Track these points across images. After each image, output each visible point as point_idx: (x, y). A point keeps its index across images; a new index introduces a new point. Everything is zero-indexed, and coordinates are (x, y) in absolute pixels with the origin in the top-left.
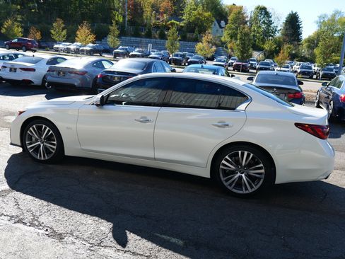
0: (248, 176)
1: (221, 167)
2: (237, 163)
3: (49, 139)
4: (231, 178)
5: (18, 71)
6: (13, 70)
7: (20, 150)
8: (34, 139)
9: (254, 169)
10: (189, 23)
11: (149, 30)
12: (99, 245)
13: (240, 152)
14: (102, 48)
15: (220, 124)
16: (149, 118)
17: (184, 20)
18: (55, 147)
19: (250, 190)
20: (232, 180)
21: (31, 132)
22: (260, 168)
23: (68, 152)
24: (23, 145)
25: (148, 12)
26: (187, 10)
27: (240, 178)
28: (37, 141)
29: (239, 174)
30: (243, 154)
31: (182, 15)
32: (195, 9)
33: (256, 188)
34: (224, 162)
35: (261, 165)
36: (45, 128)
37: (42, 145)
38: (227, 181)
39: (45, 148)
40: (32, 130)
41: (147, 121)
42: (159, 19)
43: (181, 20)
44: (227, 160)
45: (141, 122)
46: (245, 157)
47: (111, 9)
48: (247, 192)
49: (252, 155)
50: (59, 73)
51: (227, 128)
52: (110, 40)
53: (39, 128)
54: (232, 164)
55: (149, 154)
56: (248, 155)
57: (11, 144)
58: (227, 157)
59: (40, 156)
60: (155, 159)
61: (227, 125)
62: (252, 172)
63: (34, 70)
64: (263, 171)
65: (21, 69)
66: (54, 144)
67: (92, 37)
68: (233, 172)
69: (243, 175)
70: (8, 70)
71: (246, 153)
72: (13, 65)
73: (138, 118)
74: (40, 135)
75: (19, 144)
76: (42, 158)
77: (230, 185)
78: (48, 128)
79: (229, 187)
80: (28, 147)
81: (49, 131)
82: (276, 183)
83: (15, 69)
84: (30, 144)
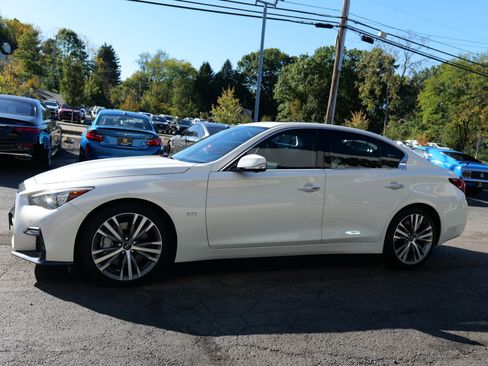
0: (417, 241)
1: (395, 237)
8: (107, 243)
9: (423, 234)
13: (412, 216)
16: (317, 185)
18: (158, 251)
19: (421, 259)
20: (405, 250)
21: (105, 229)
22: (429, 231)
27: (412, 246)
28: (115, 245)
29: (410, 243)
30: (415, 218)
34: (397, 230)
35: (430, 228)
36: (140, 219)
37: (128, 252)
38: (399, 253)
39: (137, 256)
40: (109, 227)
44: (400, 228)
45: (307, 191)
48: (418, 261)
49: (422, 218)
51: (402, 190)
54: (405, 232)
56: (419, 219)
58: (400, 224)
59: (126, 274)
61: (401, 186)
62: (421, 237)
64: (431, 234)
66: (156, 247)
69: (413, 242)
71: (417, 216)
73: (302, 186)
74: (127, 233)
76: (131, 277)
77: (403, 257)
78: (145, 219)
79: (402, 260)
80: (97, 262)
81: (147, 224)
84: (99, 256)
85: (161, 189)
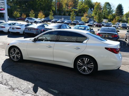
0: (88, 67)
1: (77, 64)
2: (83, 62)
3: (18, 53)
4: (82, 68)
5: (15, 29)
6: (13, 29)
7: (8, 57)
8: (13, 54)
9: (90, 65)
10: (80, 10)
11: (65, 13)
12: (26, 93)
13: (84, 58)
14: (47, 20)
15: (76, 48)
16: (51, 46)
17: (77, 8)
18: (20, 56)
19: (88, 73)
20: (82, 69)
21: (12, 51)
22: (92, 65)
23: (24, 58)
24: (9, 56)
25: (64, 6)
26: (79, 5)
27: (85, 68)
28: (14, 54)
29: (84, 67)
30: (85, 59)
31: (77, 7)
32: (82, 5)
33: (90, 72)
34: (78, 62)
35: (92, 63)
36: (16, 50)
37: (15, 56)
38: (80, 69)
39: (17, 57)
40: (12, 50)
41: (50, 47)
42: (68, 9)
43: (76, 9)
44: (79, 62)
46: (86, 60)
47: (51, 6)
48: (87, 73)
49: (89, 60)
50: (29, 30)
51: (79, 50)
52: (50, 17)
53: (14, 50)
54: (81, 63)
55: (52, 59)
56: (87, 60)
57: (6, 55)
58: (79, 60)
59: (15, 60)
60: (54, 61)
61: (79, 48)
62: (89, 66)
63: (20, 28)
64: (93, 66)
65: (16, 28)
66: (19, 55)
67: (44, 16)
68: (82, 66)
69: (86, 67)
70: (11, 29)
71: (86, 59)
72: (13, 27)
75: (8, 55)
76: (16, 60)
77: (81, 71)
78: (17, 50)
79: (80, 72)
80: (11, 56)
81: (18, 51)
82: (98, 70)
83: (14, 28)
84: (12, 55)
85: (18, 44)
